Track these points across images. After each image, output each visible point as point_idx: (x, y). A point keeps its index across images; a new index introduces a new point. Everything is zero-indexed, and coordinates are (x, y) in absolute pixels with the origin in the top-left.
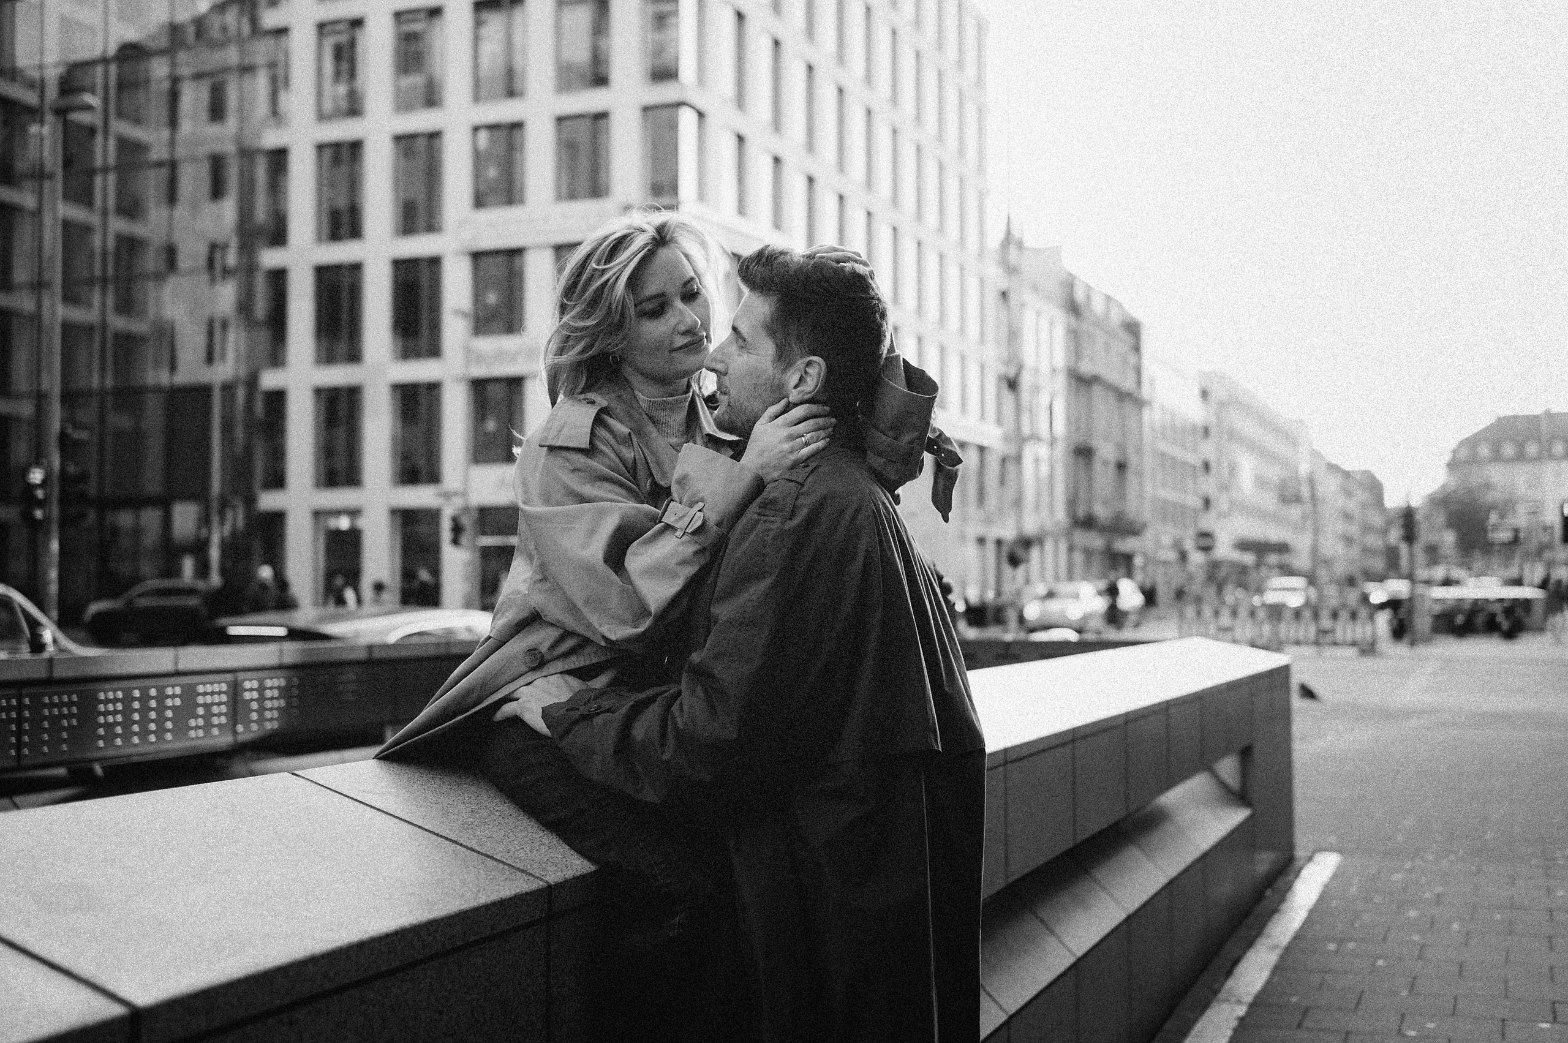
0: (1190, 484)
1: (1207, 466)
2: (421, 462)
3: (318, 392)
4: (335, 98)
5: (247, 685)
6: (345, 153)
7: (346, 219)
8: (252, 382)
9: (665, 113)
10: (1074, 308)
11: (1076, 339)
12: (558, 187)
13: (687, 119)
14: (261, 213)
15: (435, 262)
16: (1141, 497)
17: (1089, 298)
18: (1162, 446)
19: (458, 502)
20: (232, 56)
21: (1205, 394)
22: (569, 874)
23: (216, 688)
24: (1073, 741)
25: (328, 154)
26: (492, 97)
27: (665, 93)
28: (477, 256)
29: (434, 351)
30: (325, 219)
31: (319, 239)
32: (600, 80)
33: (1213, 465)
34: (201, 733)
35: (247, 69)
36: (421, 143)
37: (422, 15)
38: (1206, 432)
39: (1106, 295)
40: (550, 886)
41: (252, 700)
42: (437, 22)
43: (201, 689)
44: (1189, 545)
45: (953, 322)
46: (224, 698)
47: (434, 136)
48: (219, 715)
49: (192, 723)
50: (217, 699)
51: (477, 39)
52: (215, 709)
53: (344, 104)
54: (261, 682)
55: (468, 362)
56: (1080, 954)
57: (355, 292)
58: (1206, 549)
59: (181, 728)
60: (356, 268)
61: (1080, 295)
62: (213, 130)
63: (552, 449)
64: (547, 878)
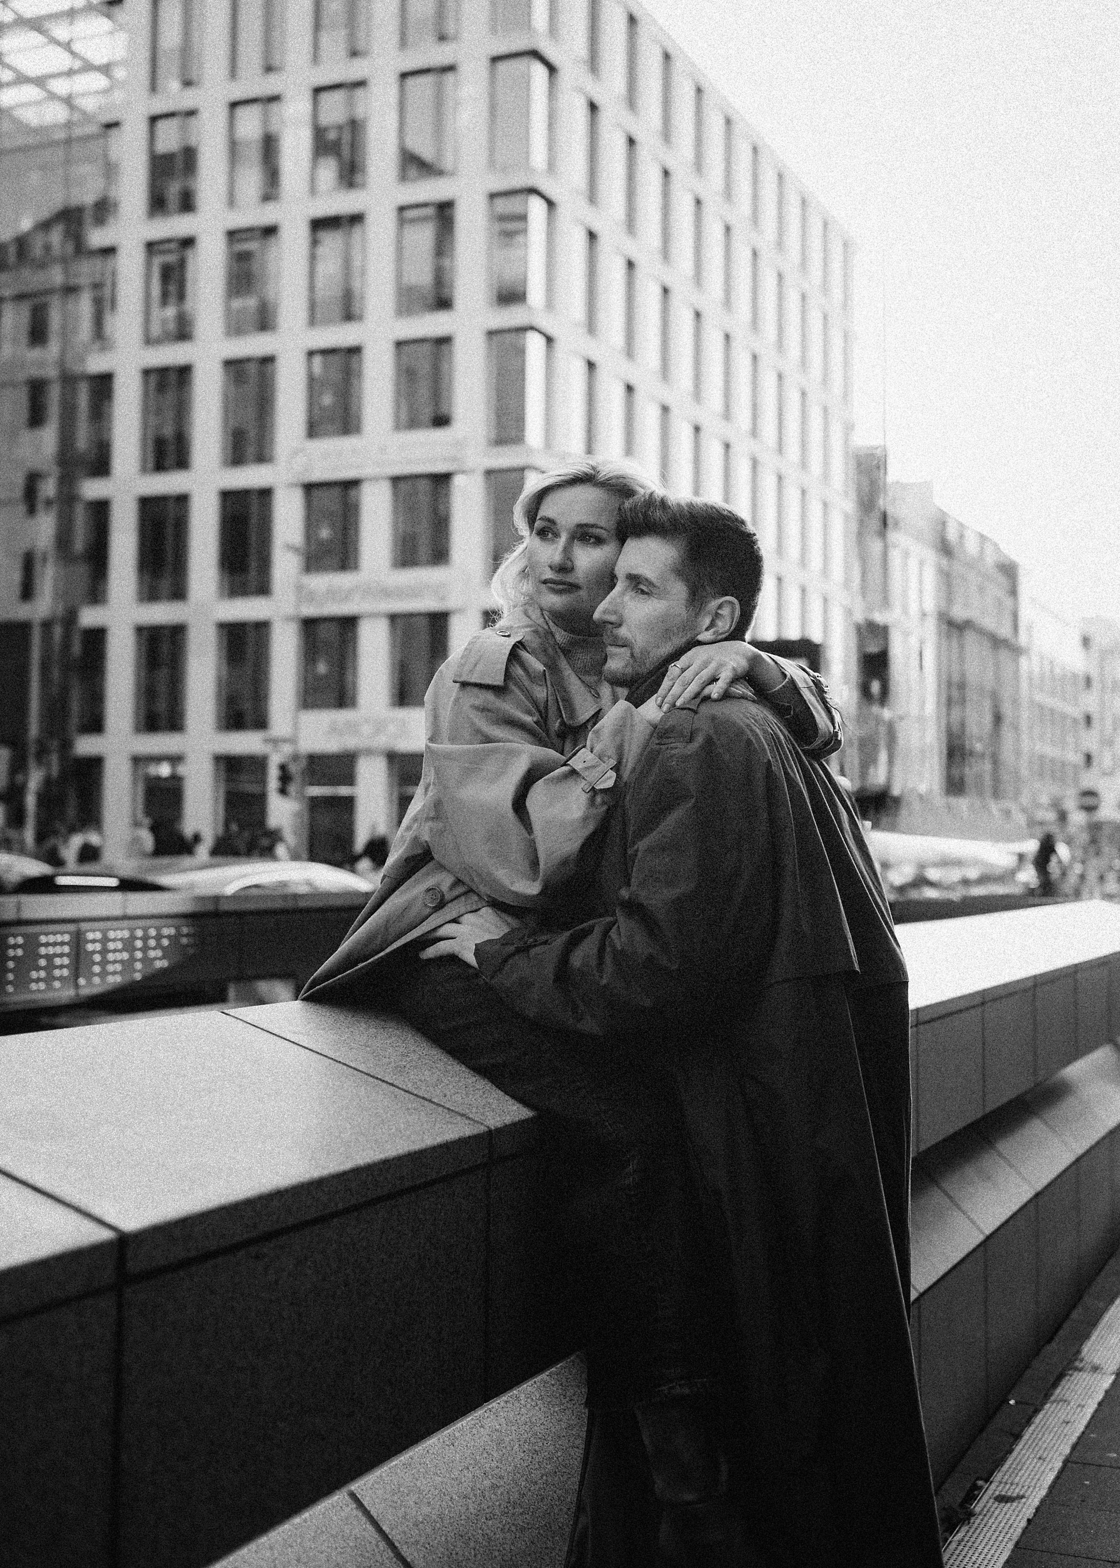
0: (1070, 739)
1: (1088, 720)
2: (247, 706)
3: (140, 630)
4: (164, 322)
5: (90, 936)
6: (173, 378)
7: (171, 448)
8: (70, 618)
9: (508, 338)
10: (945, 549)
11: (947, 579)
12: (397, 416)
13: (534, 344)
14: (83, 440)
15: (266, 494)
16: (1018, 753)
17: (962, 536)
18: (1039, 697)
19: (287, 749)
20: (56, 276)
21: (1086, 642)
22: (508, 1120)
23: (59, 938)
24: (983, 1004)
25: (153, 379)
26: (328, 321)
27: (513, 317)
28: (310, 488)
29: (263, 589)
30: (150, 448)
31: (144, 470)
32: (443, 303)
33: (1095, 717)
34: (42, 985)
35: (70, 290)
36: (252, 369)
37: (258, 233)
38: (1088, 682)
39: (980, 533)
40: (490, 1131)
41: (94, 952)
42: (273, 240)
43: (43, 939)
44: (1071, 804)
45: (816, 562)
46: (66, 949)
47: (268, 361)
48: (62, 967)
49: (34, 974)
50: (58, 950)
51: (313, 258)
52: (58, 961)
53: (172, 326)
54: (104, 933)
55: (299, 601)
56: (988, 1232)
57: (181, 526)
58: (1090, 809)
59: (23, 981)
60: (182, 500)
61: (952, 535)
62: (35, 354)
63: (464, 685)
64: (487, 1123)
